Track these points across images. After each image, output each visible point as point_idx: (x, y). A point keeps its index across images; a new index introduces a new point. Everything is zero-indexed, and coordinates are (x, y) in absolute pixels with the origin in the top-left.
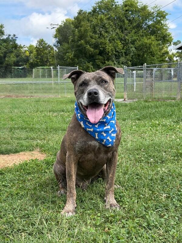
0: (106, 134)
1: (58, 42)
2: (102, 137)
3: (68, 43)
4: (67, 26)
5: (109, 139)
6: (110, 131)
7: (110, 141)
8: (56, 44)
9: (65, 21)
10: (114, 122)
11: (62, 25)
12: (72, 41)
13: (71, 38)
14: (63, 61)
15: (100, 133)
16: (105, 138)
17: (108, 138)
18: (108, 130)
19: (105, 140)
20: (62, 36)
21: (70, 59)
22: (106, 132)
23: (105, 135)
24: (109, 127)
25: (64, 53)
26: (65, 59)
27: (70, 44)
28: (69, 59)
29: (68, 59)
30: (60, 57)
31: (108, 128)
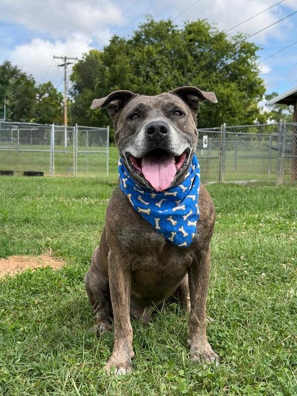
0: (176, 222)
1: (76, 87)
2: (168, 227)
3: (93, 89)
4: (93, 61)
5: (184, 232)
6: (186, 215)
7: (185, 236)
8: (73, 90)
9: (88, 54)
10: (194, 197)
11: (84, 60)
12: (100, 86)
13: (98, 80)
14: (83, 118)
15: (164, 218)
16: (175, 229)
17: (182, 230)
18: (182, 213)
19: (174, 234)
20: (82, 77)
21: (95, 115)
22: (178, 216)
23: (174, 223)
24: (183, 207)
25: (84, 106)
26: (86, 116)
27: (97, 91)
28: (93, 116)
29: (91, 115)
30: (78, 112)
31: (181, 210)
